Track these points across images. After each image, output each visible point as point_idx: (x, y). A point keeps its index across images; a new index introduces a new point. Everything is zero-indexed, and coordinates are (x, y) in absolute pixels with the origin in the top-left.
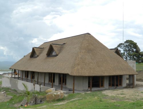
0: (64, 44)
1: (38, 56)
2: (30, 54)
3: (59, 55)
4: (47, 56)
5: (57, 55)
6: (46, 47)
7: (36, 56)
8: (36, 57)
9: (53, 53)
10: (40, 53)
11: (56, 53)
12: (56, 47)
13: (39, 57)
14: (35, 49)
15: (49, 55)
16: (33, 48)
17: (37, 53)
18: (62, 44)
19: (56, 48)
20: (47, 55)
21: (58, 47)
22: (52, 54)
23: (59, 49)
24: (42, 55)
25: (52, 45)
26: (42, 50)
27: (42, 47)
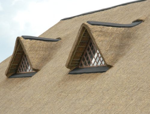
0: (139, 21)
1: (36, 71)
2: (8, 64)
3: (116, 67)
4: (68, 70)
5: (110, 67)
6: (67, 37)
7: (29, 70)
8: (30, 75)
9: (92, 57)
10: (45, 59)
11: (104, 60)
12: (105, 34)
13: (38, 73)
14: (26, 44)
15: (77, 68)
16: (18, 41)
17: (33, 57)
18: (129, 22)
19: (102, 38)
20: (68, 66)
21: (112, 33)
22: (90, 63)
23: (117, 42)
24: (50, 66)
25: (90, 26)
26: (53, 49)
27: (54, 37)
